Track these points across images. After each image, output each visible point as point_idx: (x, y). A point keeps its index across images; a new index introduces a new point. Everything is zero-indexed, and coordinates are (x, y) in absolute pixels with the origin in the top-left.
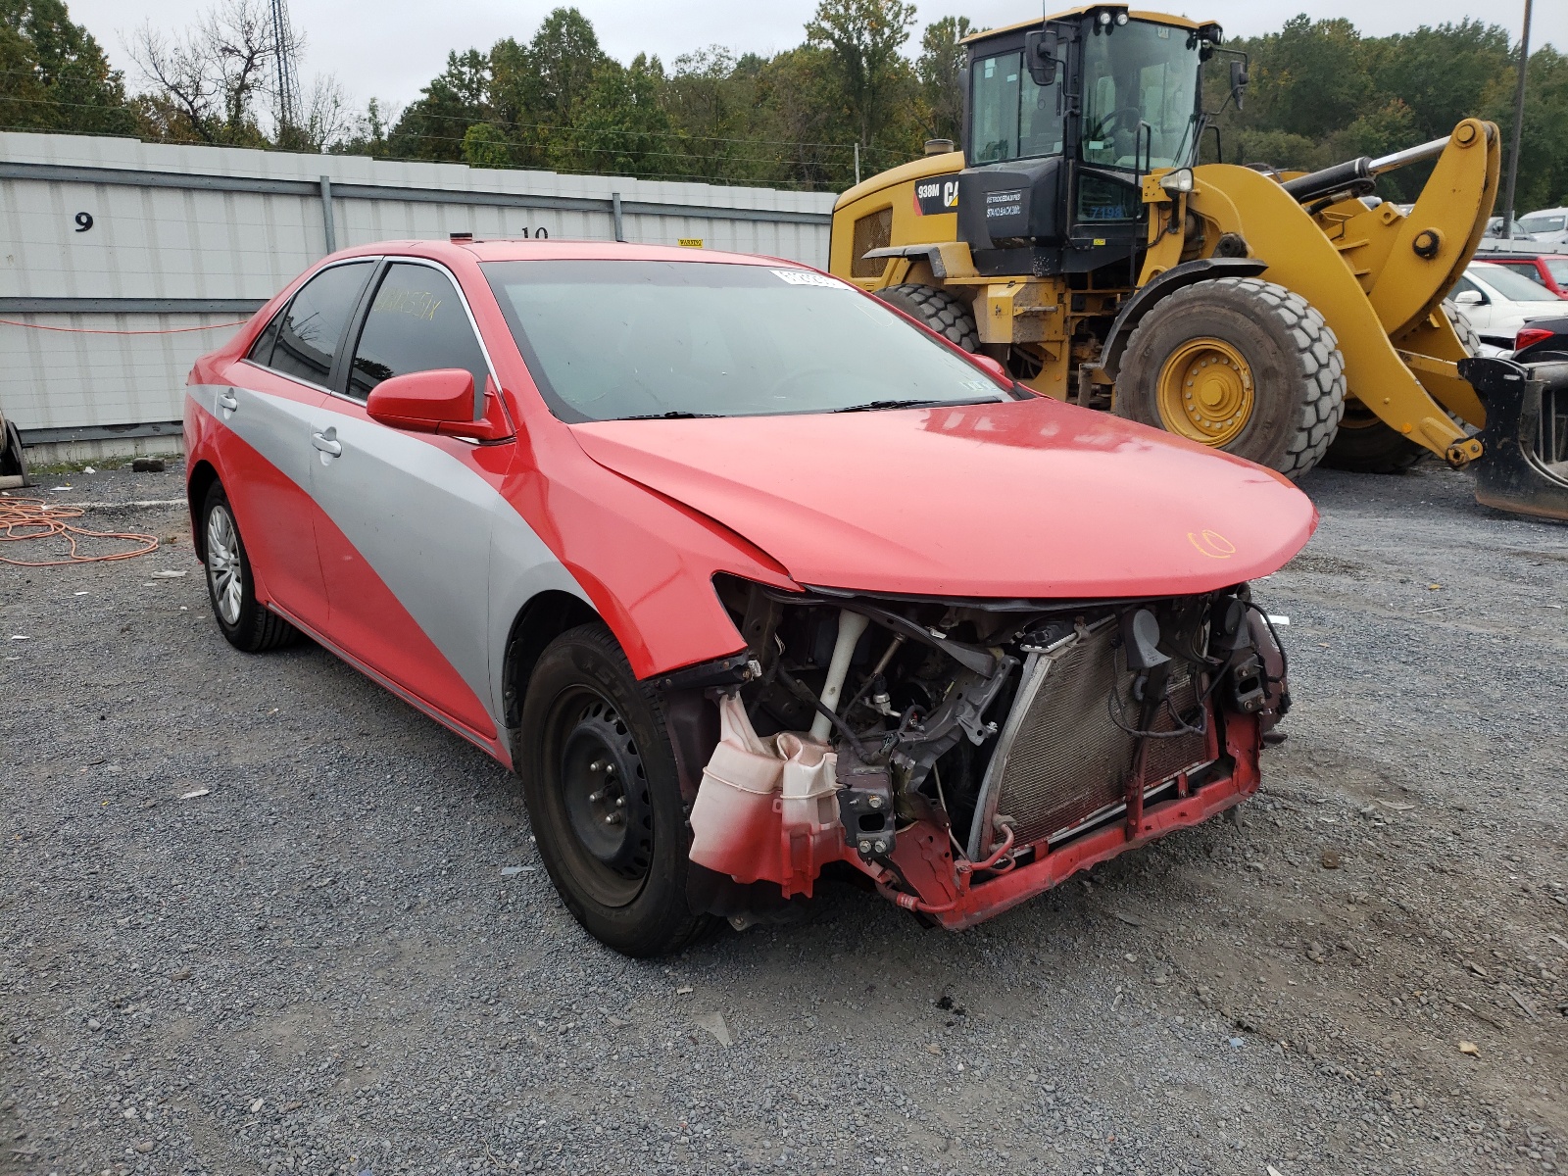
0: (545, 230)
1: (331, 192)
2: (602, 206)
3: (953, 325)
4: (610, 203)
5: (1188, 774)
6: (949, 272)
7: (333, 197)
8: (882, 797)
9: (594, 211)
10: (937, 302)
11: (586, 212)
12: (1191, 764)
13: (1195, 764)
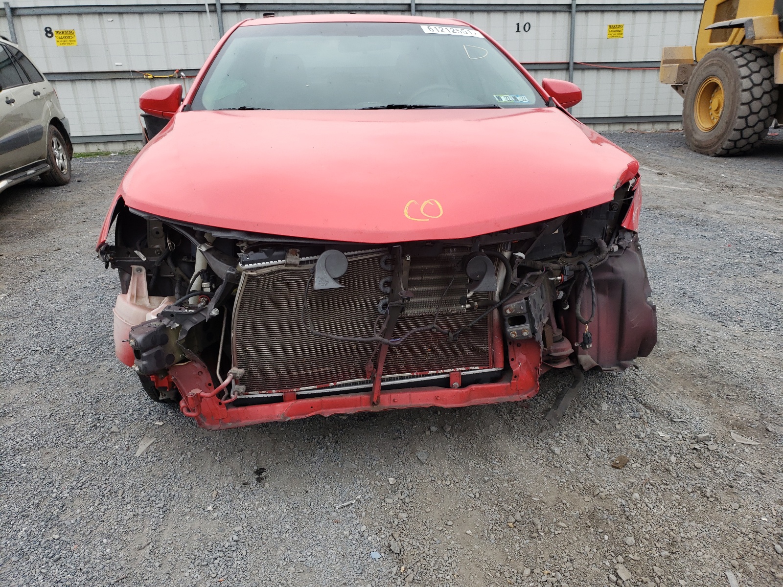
0: (529, 25)
1: (416, 8)
2: (565, 8)
3: (758, 72)
4: (570, 6)
5: (462, 373)
6: (757, 35)
7: (416, 11)
8: (136, 341)
9: (560, 11)
10: (750, 57)
11: (554, 12)
12: (467, 366)
13: (473, 368)
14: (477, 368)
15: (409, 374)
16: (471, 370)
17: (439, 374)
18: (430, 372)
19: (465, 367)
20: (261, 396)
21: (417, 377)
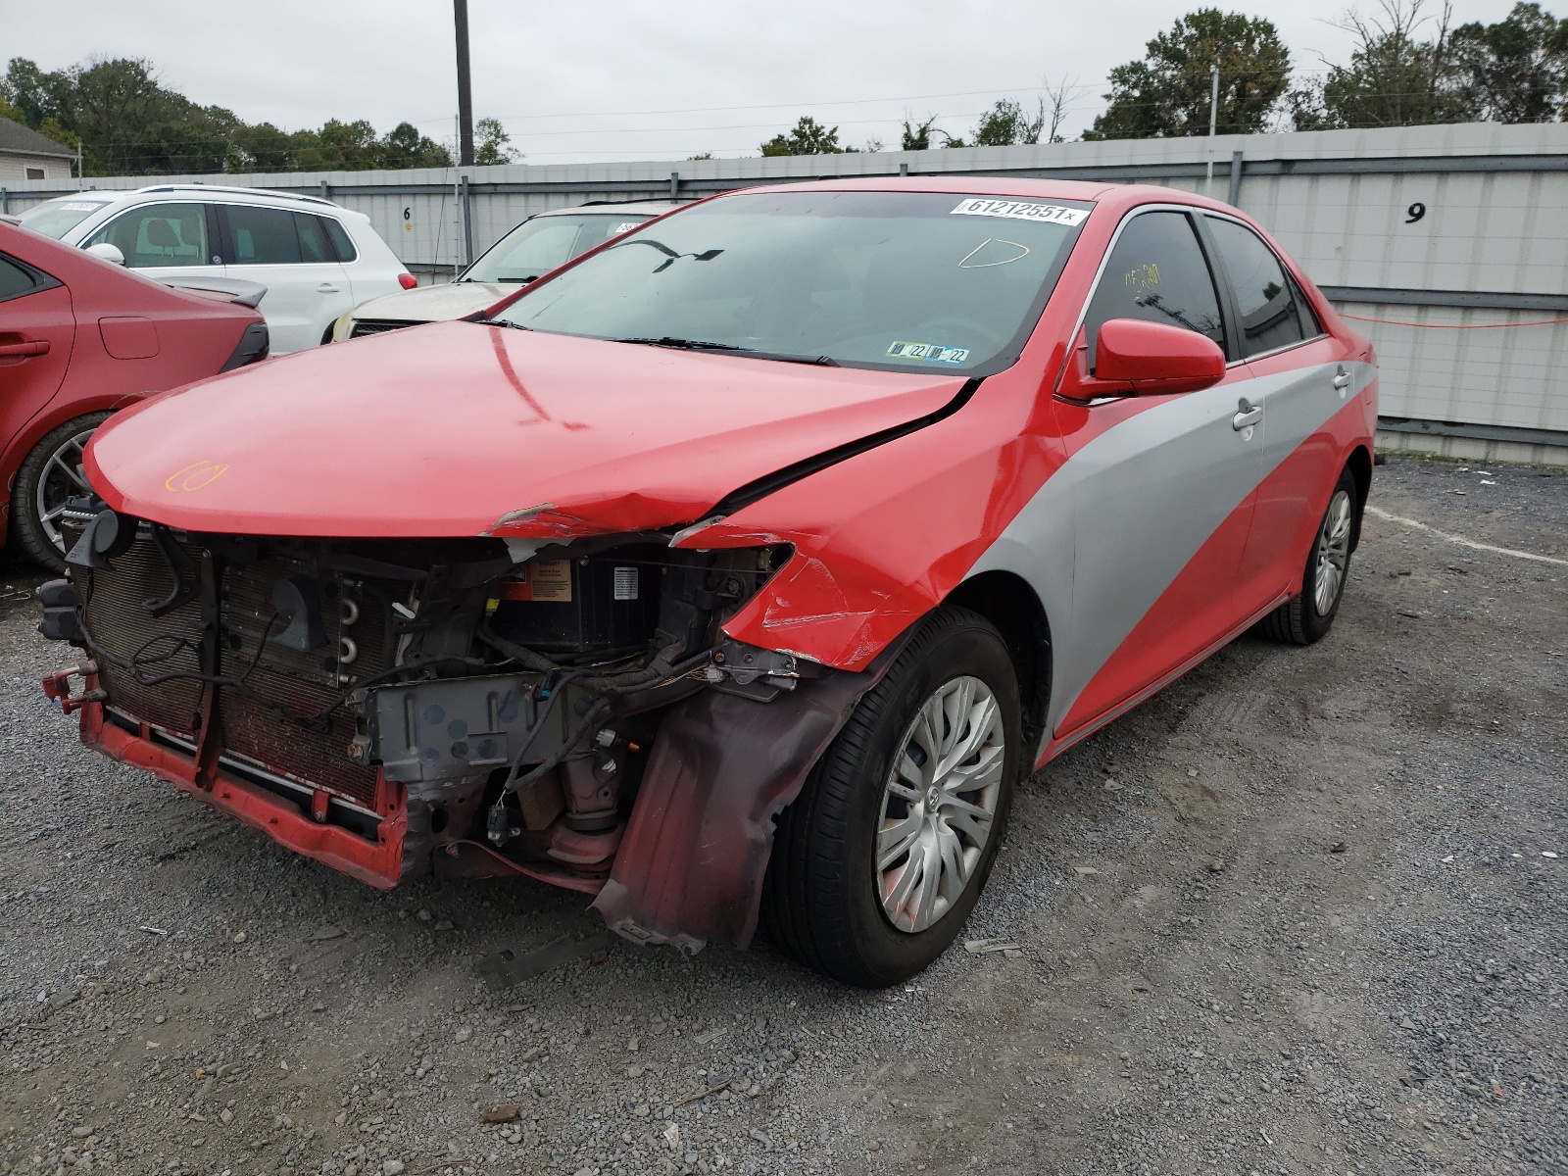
5: (331, 799)
12: (338, 790)
13: (346, 797)
14: (353, 799)
15: (262, 764)
16: (343, 799)
17: (298, 783)
18: (289, 775)
19: (336, 789)
20: (127, 717)
21: (270, 772)
